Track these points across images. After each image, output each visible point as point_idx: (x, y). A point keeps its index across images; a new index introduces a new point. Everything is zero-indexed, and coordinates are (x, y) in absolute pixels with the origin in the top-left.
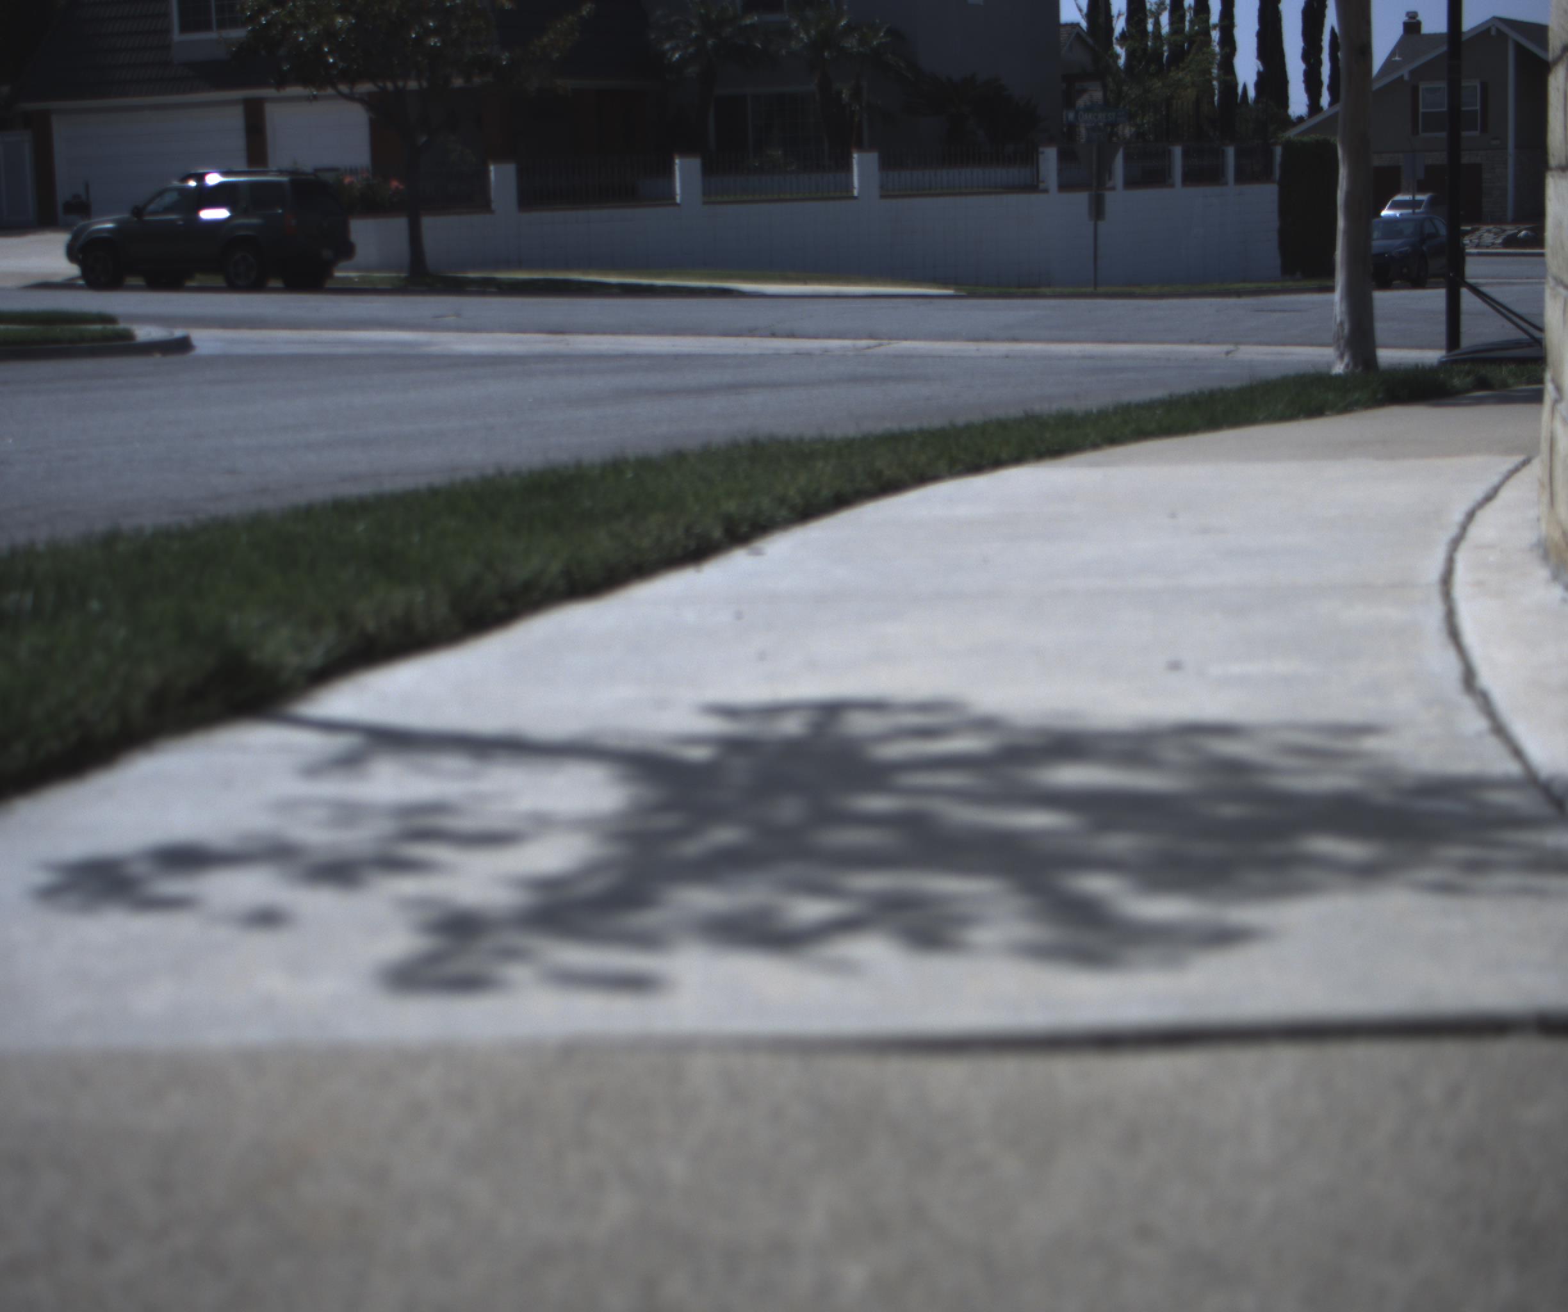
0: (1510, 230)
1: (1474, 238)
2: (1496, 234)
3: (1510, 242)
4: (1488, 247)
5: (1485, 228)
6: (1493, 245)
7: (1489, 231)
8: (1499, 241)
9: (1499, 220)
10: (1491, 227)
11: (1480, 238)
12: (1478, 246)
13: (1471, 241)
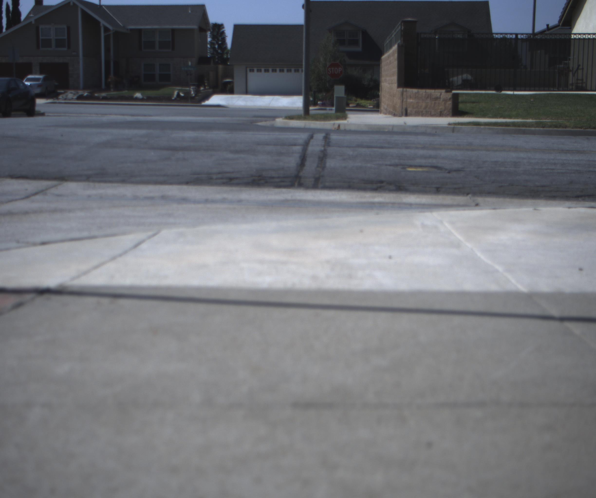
0: (80, 92)
1: (64, 96)
2: (74, 94)
3: (80, 98)
4: (70, 100)
5: (69, 91)
6: (72, 99)
7: (71, 93)
8: (75, 97)
9: (76, 88)
10: (73, 91)
11: (67, 96)
12: (65, 99)
13: (63, 97)
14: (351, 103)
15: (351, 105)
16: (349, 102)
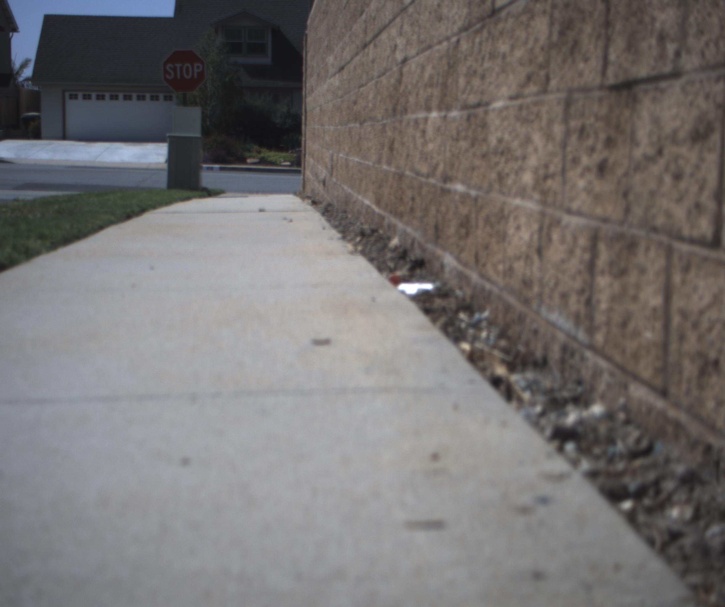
14: (250, 157)
15: (249, 161)
16: (247, 154)
